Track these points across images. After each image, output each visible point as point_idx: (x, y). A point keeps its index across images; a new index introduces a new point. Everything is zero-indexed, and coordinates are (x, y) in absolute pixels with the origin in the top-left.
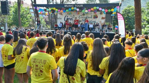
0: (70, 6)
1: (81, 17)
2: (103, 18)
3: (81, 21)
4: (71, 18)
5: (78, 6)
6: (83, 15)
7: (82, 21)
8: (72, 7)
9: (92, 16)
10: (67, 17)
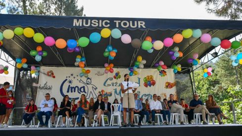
0: (95, 24)
1: (109, 82)
2: (169, 85)
3: (111, 95)
4: (80, 85)
5: (125, 24)
6: (115, 78)
7: (113, 93)
8: (103, 27)
9: (139, 79)
10: (70, 82)
